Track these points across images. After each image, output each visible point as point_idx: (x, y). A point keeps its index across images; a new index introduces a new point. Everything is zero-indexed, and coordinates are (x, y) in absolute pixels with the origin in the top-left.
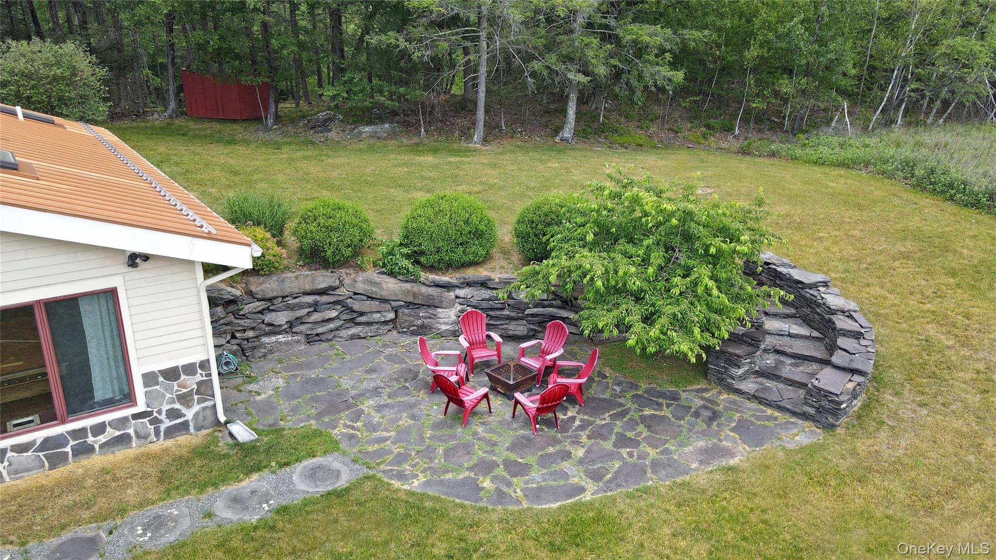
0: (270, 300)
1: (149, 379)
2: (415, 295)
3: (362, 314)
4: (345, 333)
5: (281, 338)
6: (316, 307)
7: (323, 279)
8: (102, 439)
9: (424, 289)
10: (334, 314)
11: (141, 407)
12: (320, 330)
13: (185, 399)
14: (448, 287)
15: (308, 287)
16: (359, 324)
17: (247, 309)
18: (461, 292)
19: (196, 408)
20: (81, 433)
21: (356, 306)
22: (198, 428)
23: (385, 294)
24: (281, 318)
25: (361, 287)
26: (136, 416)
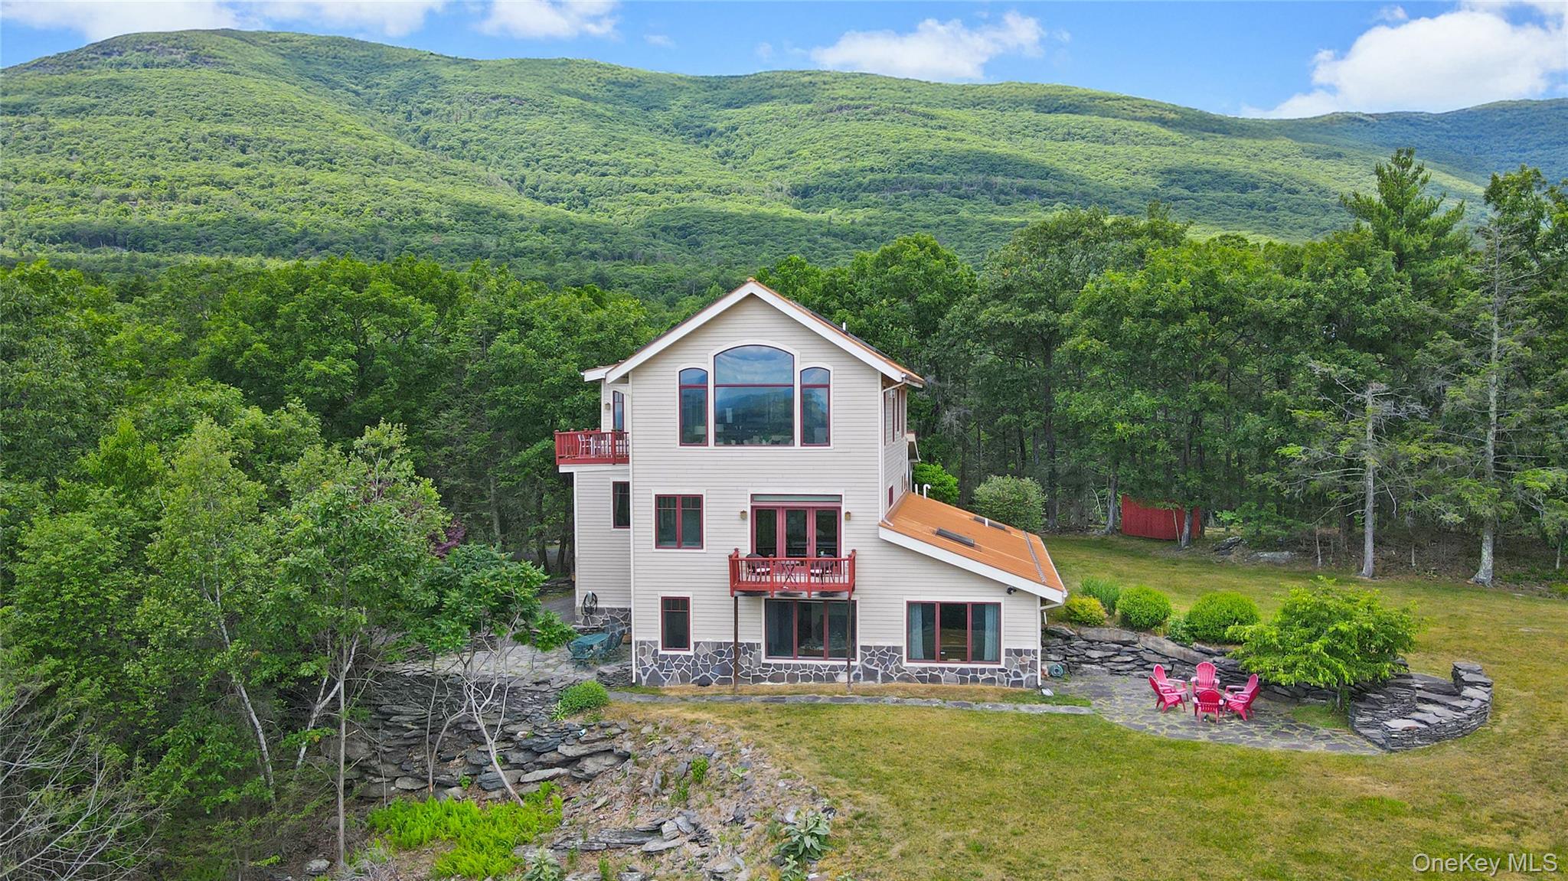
0: (1091, 642)
1: (1009, 652)
2: (1185, 656)
3: (1149, 663)
4: (1136, 673)
5: (1094, 667)
6: (1119, 653)
7: (1127, 636)
8: (984, 677)
9: (1192, 652)
10: (1130, 659)
11: (1002, 666)
12: (1120, 668)
13: (1023, 667)
14: (1209, 654)
15: (1116, 639)
16: (1147, 669)
17: (1075, 643)
18: (1217, 659)
19: (1028, 675)
20: (975, 670)
21: (1146, 657)
22: (1027, 687)
23: (1165, 652)
24: (1095, 654)
25: (1150, 645)
26: (1000, 670)
